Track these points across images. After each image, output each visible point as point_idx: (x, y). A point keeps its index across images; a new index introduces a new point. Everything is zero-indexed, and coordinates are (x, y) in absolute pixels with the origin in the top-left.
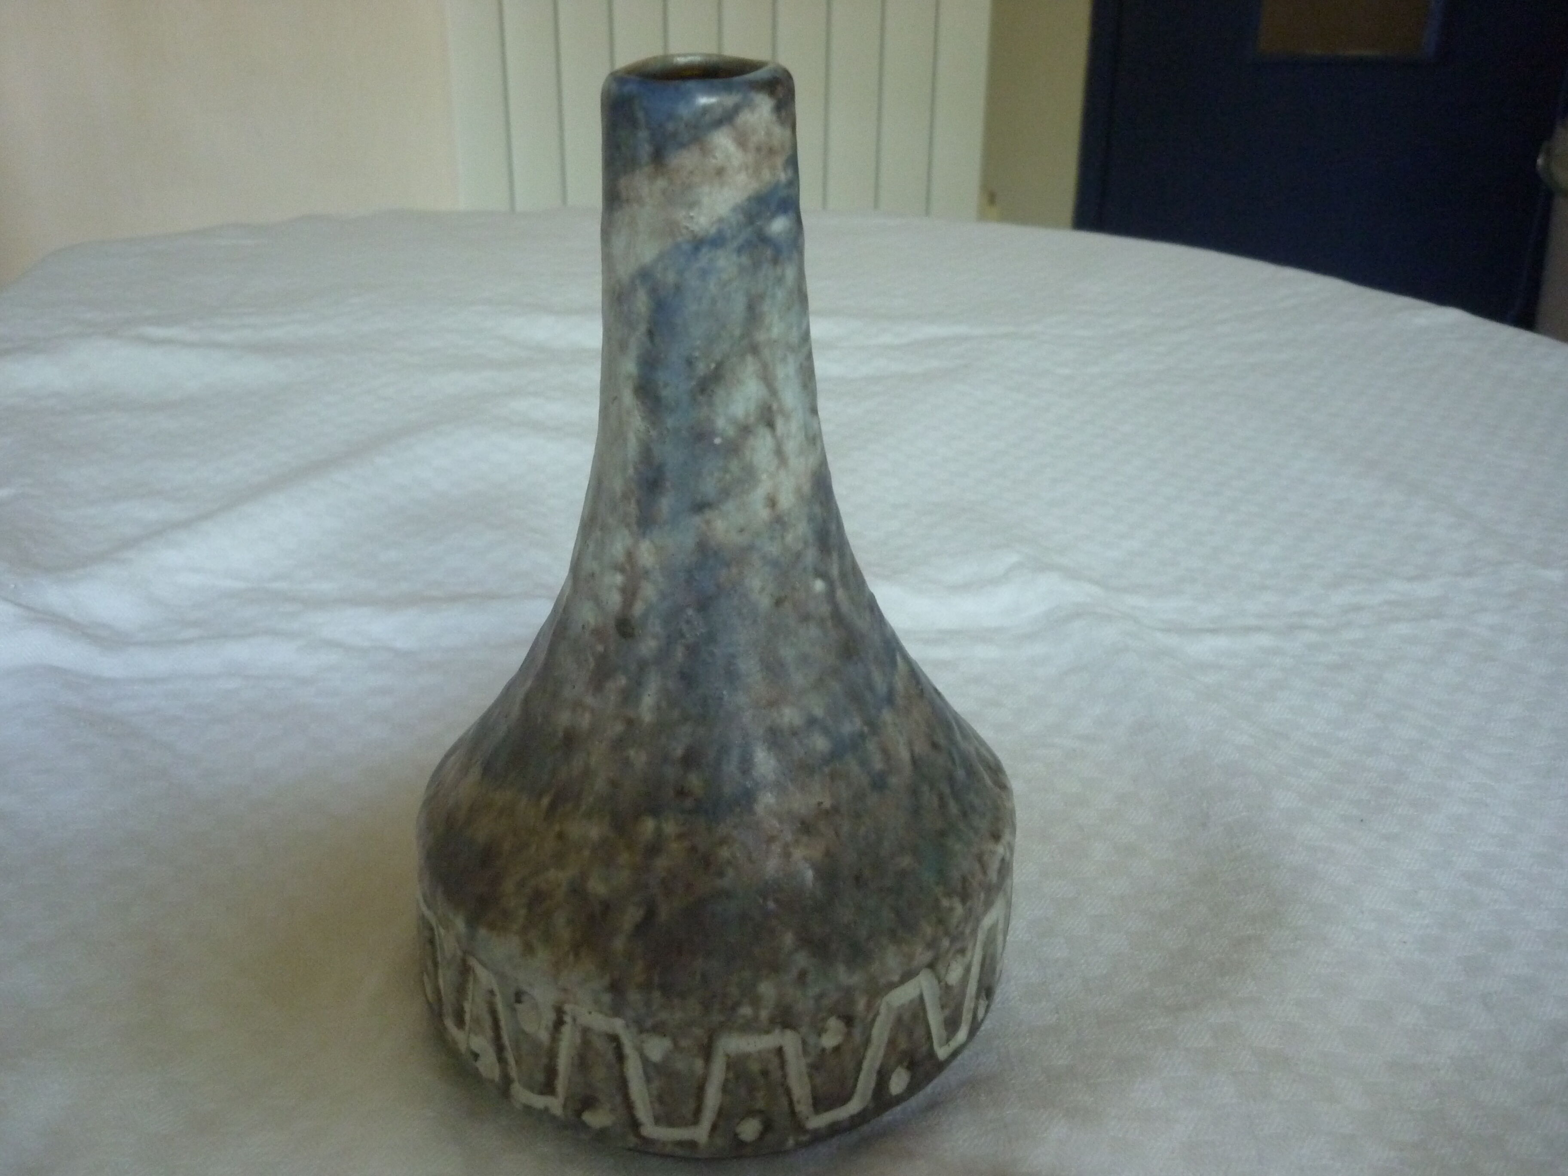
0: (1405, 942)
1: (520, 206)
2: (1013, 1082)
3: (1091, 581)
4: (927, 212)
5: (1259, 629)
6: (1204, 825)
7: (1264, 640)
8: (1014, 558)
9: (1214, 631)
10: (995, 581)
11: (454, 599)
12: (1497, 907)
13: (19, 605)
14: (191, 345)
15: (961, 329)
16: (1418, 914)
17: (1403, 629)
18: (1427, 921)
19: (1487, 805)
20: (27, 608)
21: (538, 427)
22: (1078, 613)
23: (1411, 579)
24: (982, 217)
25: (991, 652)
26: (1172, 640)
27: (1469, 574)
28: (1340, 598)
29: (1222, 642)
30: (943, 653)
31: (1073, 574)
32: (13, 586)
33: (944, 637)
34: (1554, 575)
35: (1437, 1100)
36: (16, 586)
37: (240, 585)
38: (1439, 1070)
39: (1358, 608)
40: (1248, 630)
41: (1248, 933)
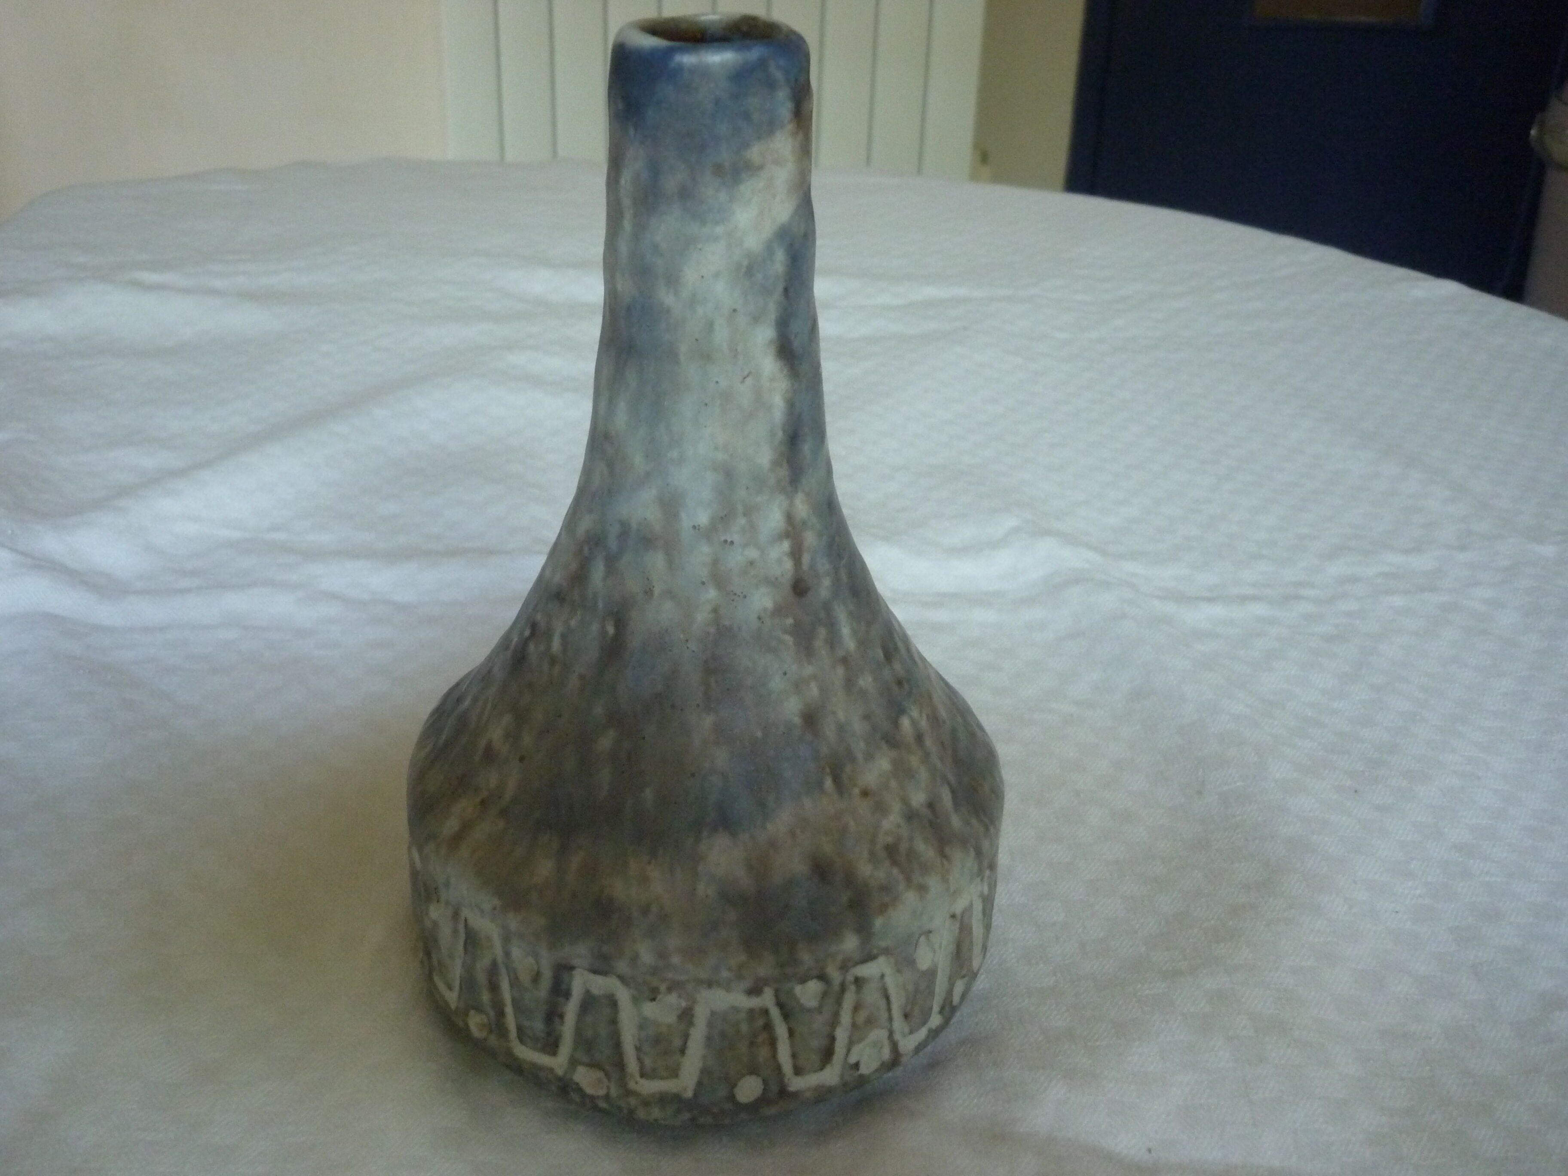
0: (1397, 912)
1: (510, 155)
2: (1012, 1041)
3: (1089, 546)
4: (919, 172)
5: (1254, 598)
6: (1200, 793)
7: (1260, 609)
8: (1011, 522)
9: (1210, 600)
10: (995, 545)
11: (452, 553)
12: (1487, 879)
13: (16, 551)
14: (187, 291)
15: (962, 291)
16: (1410, 884)
17: (1398, 601)
18: (1418, 892)
19: (1479, 778)
20: (23, 554)
21: (536, 382)
22: (1077, 579)
23: (1407, 552)
24: (975, 177)
25: (989, 616)
26: (1170, 608)
27: (1463, 548)
28: (1337, 569)
29: (1218, 611)
30: (941, 616)
31: (1069, 539)
32: (10, 532)
33: (942, 599)
34: (1548, 550)
35: (1428, 1068)
36: (12, 531)
37: (236, 535)
38: (1430, 1038)
39: (1354, 579)
40: (1244, 599)
41: (1243, 900)
